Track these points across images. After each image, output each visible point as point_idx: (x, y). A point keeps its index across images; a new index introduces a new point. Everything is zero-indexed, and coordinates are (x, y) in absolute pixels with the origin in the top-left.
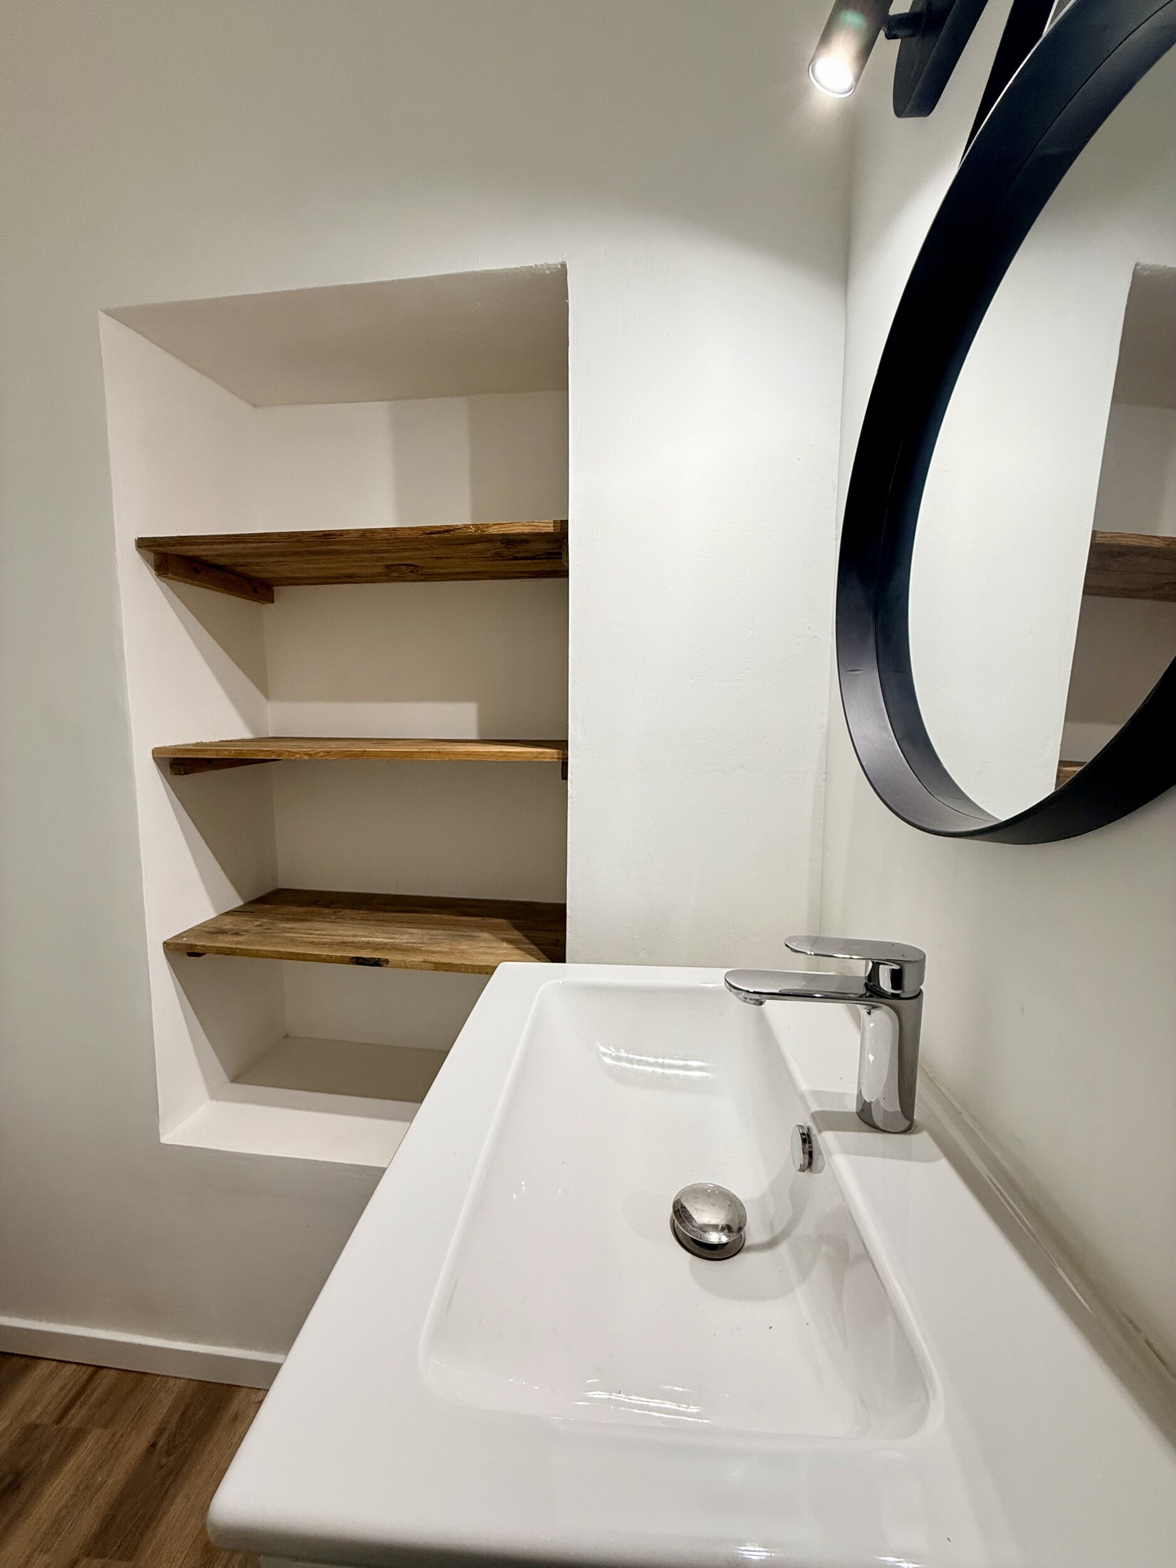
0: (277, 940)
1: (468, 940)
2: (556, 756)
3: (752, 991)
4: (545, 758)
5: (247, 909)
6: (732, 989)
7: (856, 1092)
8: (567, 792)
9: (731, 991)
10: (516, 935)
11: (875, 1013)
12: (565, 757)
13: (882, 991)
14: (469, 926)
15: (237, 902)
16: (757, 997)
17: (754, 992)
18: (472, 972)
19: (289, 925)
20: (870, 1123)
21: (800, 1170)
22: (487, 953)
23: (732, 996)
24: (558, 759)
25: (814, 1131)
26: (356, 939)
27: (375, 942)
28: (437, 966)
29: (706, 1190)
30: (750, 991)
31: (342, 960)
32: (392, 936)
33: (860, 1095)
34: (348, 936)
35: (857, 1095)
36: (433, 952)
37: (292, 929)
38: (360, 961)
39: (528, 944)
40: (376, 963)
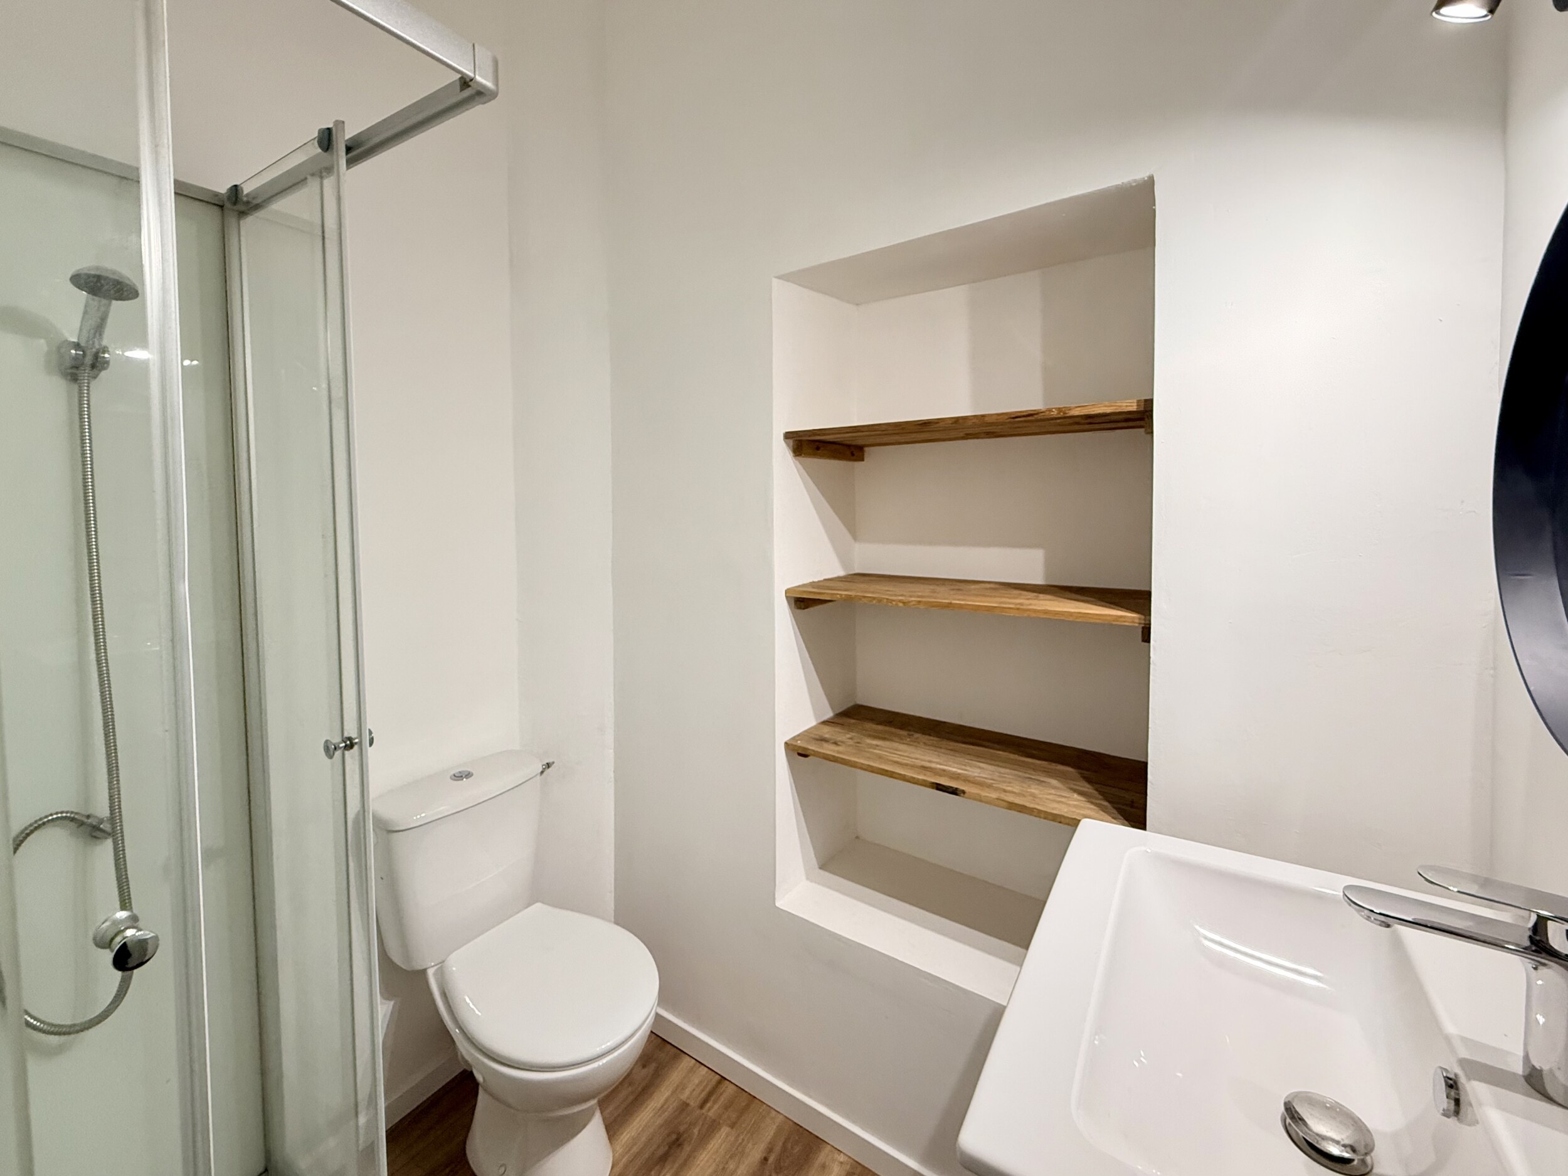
0: (868, 755)
1: (1038, 785)
2: (1137, 621)
3: (1378, 912)
4: (1124, 622)
5: (836, 720)
6: (1352, 904)
7: (1521, 1054)
8: (1149, 658)
9: (1350, 905)
10: (1087, 787)
11: (1543, 971)
12: (1147, 622)
13: (1553, 950)
14: (1035, 769)
15: (829, 714)
16: (1382, 918)
17: (1380, 914)
18: (1045, 818)
19: (875, 742)
20: (1543, 1092)
21: (1444, 1115)
22: (1059, 802)
23: (1352, 910)
24: (1140, 624)
25: (1462, 1079)
26: (933, 765)
27: (949, 771)
28: (1012, 806)
29: (1325, 1103)
30: (1375, 911)
31: (924, 784)
32: (964, 767)
33: (1527, 1058)
34: (925, 761)
35: (1524, 1058)
36: (1005, 791)
37: (877, 746)
38: (940, 787)
39: (1101, 799)
40: (954, 792)
